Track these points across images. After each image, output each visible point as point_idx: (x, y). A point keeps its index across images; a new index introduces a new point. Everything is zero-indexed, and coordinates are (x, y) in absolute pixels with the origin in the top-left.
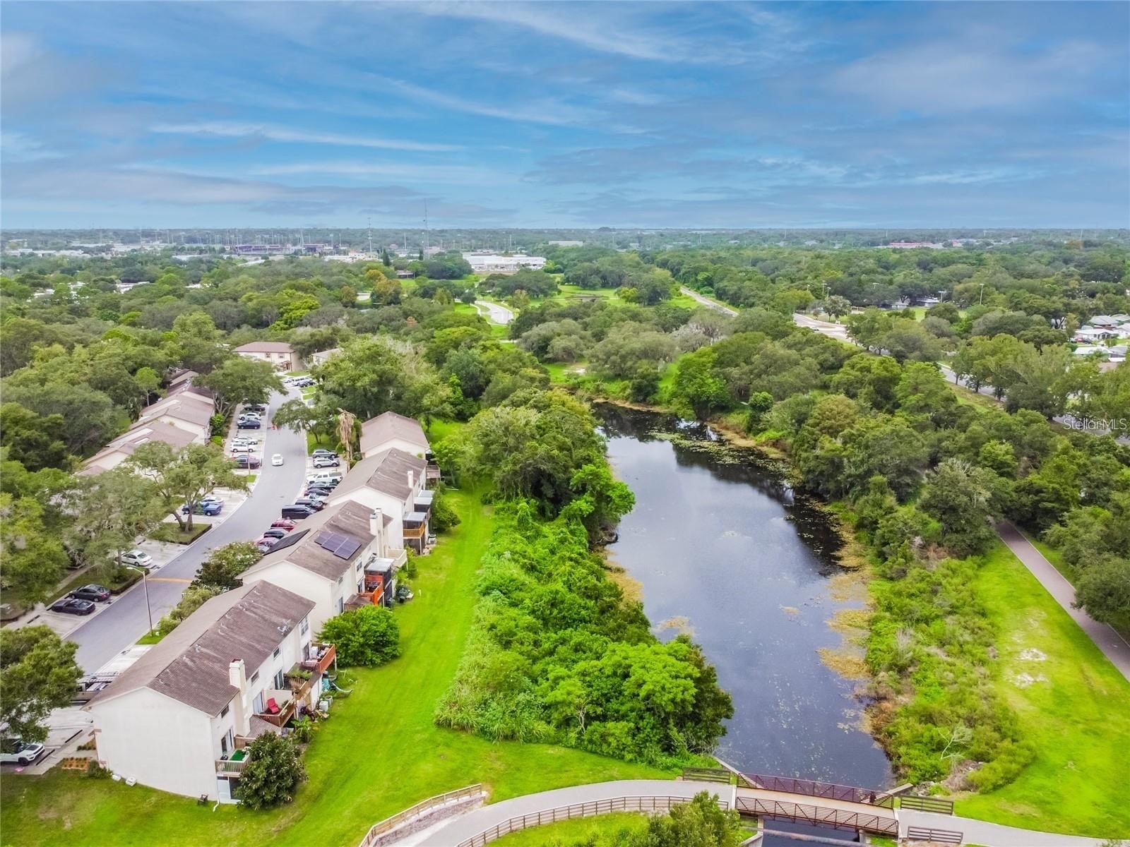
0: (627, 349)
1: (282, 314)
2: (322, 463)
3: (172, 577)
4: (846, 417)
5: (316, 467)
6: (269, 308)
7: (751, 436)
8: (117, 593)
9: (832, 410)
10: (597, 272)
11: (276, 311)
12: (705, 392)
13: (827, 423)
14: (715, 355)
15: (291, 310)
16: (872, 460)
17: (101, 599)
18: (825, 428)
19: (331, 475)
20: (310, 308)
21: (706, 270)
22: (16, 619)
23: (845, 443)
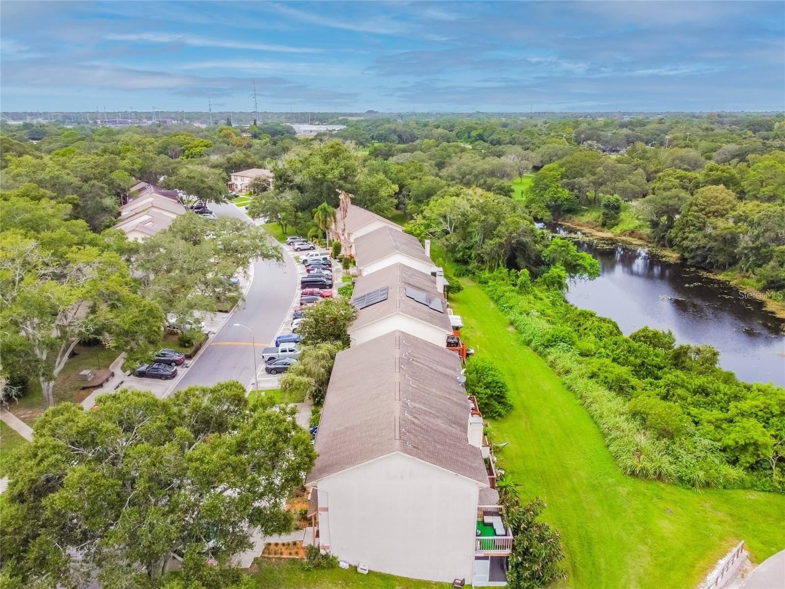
0: (479, 169)
1: (184, 151)
2: (302, 247)
3: (235, 340)
4: (728, 203)
5: (296, 250)
6: (172, 146)
7: (606, 229)
8: (189, 357)
9: (717, 197)
10: (395, 131)
11: (179, 149)
12: (559, 197)
13: (713, 208)
14: (563, 170)
15: (192, 148)
16: (767, 234)
17: (178, 363)
18: (710, 212)
19: (321, 255)
20: (206, 146)
21: (476, 129)
22: (100, 386)
23: (735, 223)
